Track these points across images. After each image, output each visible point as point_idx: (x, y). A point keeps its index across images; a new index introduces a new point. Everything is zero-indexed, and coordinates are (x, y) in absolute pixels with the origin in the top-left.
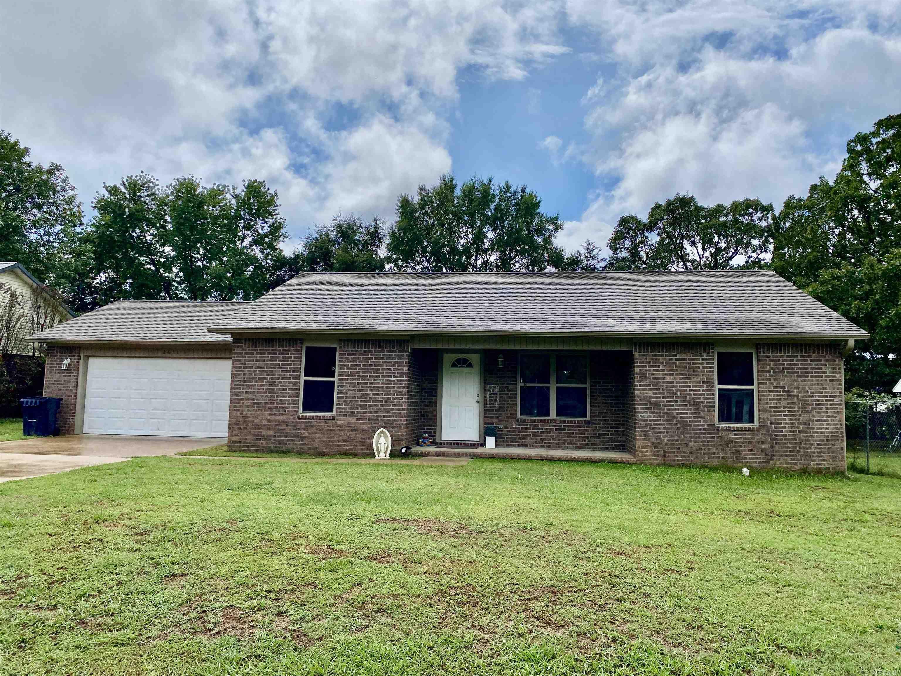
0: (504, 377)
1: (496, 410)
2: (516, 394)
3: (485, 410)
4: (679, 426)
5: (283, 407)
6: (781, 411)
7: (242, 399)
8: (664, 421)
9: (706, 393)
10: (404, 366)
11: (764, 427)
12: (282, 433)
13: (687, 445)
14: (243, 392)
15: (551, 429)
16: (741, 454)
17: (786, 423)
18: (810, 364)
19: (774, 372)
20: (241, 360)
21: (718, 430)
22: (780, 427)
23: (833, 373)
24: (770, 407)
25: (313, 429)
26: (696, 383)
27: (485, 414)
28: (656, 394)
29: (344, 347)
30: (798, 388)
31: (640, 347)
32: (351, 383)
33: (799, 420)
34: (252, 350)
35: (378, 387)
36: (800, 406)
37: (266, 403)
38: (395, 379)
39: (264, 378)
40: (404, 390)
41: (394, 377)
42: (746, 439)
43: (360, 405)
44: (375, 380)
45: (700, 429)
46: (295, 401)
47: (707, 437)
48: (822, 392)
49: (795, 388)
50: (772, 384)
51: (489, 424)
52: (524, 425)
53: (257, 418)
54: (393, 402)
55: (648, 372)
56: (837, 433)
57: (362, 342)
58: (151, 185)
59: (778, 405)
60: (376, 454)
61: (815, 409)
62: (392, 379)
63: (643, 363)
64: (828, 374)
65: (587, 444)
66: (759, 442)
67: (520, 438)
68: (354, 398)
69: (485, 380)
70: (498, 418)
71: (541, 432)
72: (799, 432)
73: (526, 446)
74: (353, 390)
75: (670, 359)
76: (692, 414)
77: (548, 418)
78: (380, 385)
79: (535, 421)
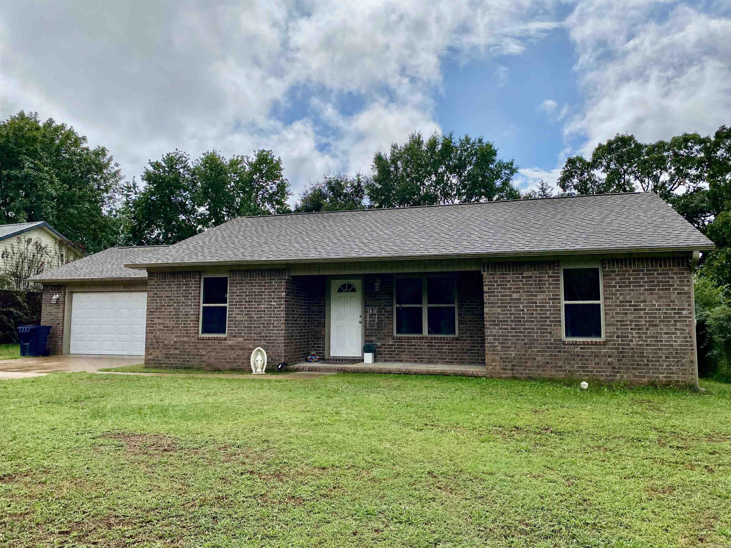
0: (382, 300)
1: (375, 330)
2: (392, 315)
3: (365, 330)
4: (526, 341)
5: (186, 330)
6: (627, 325)
7: (155, 324)
8: (512, 336)
9: (552, 309)
10: (282, 292)
11: (610, 341)
12: (185, 352)
13: (535, 359)
14: (155, 318)
15: (423, 346)
16: (587, 367)
17: (633, 337)
18: (657, 278)
19: (619, 287)
20: (154, 291)
21: (564, 344)
22: (627, 341)
23: (681, 286)
24: (617, 321)
25: (210, 349)
26: (542, 299)
27: (365, 333)
28: (504, 310)
29: (233, 277)
30: (645, 302)
31: (488, 267)
32: (239, 308)
33: (646, 333)
34: (163, 282)
35: (260, 311)
36: (648, 319)
37: (174, 327)
38: (274, 303)
39: (172, 306)
40: (282, 313)
41: (274, 302)
42: (592, 352)
43: (247, 327)
44: (258, 305)
45: (547, 344)
46: (195, 324)
47: (554, 352)
48: (670, 305)
49: (642, 302)
50: (618, 298)
51: (369, 342)
52: (399, 342)
53: (166, 339)
54: (273, 324)
55: (496, 290)
56: (687, 345)
57: (247, 272)
58: (184, 159)
59: (625, 319)
60: (253, 369)
61: (663, 321)
62: (273, 303)
63: (491, 282)
64: (676, 287)
65: (456, 359)
66: (605, 356)
67: (396, 354)
68: (242, 321)
69: (366, 303)
70: (376, 336)
71: (415, 349)
72: (647, 345)
73: (401, 361)
74: (240, 314)
75: (517, 277)
76: (538, 329)
77: (421, 336)
78: (263, 309)
79: (408, 338)
